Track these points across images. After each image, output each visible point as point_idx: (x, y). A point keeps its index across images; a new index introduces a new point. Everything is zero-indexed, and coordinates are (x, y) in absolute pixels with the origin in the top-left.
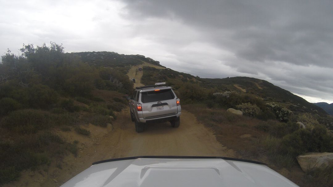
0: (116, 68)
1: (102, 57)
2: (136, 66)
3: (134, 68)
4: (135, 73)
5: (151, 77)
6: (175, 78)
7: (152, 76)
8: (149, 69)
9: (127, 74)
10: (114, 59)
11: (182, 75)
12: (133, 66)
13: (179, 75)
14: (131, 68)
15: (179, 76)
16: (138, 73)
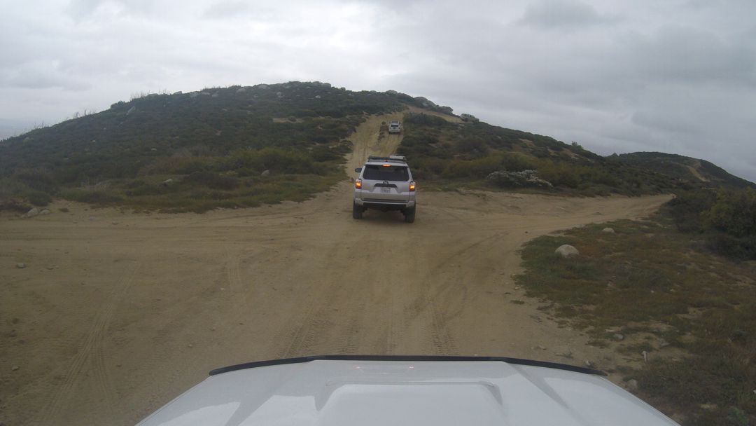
0: (314, 119)
1: (279, 93)
2: (382, 114)
3: (374, 122)
4: (377, 135)
5: (433, 145)
6: (511, 147)
7: (434, 141)
8: (423, 121)
9: (348, 136)
10: (317, 99)
11: (529, 139)
12: (373, 116)
13: (521, 139)
14: (364, 121)
15: (522, 142)
16: (386, 134)
